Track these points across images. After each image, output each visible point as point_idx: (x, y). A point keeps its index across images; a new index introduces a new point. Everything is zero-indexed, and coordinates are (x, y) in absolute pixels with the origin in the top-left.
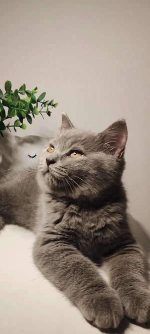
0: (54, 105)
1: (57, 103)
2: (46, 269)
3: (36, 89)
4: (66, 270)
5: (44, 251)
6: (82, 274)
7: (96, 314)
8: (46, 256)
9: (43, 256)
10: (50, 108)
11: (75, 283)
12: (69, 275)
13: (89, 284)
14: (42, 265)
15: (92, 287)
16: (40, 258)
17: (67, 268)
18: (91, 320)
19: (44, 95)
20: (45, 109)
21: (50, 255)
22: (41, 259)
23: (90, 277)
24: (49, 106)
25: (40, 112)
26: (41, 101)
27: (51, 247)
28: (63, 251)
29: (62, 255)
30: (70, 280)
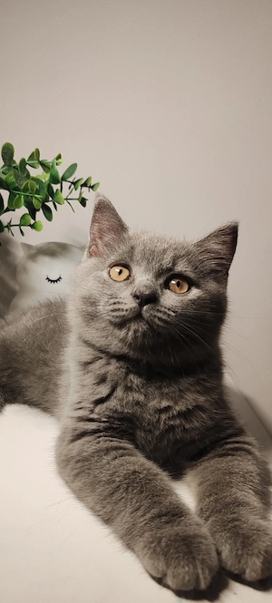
0: (92, 187)
1: (98, 184)
2: (78, 484)
3: (59, 157)
4: (113, 486)
5: (74, 453)
6: (142, 492)
7: (168, 565)
8: (78, 461)
9: (73, 461)
10: (86, 192)
11: (129, 509)
12: (118, 495)
13: (154, 511)
14: (71, 478)
15: (159, 516)
16: (68, 465)
17: (114, 481)
18: (159, 576)
19: (73, 168)
20: (76, 194)
21: (85, 459)
22: (70, 467)
23: (156, 499)
24: (84, 188)
25: (66, 199)
26: (69, 180)
27: (87, 445)
28: (107, 451)
29: (106, 459)
30: (121, 504)
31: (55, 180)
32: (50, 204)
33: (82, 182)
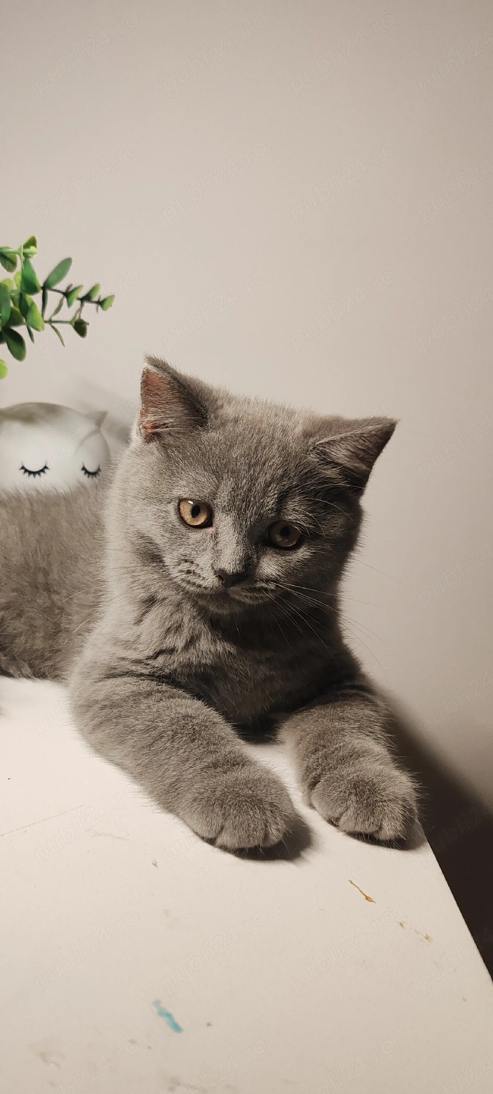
0: (101, 303)
1: (112, 297)
2: (100, 735)
3: (32, 242)
6: (193, 741)
7: (225, 817)
8: (103, 707)
9: (96, 708)
10: (89, 313)
12: (159, 745)
14: (90, 728)
15: (215, 765)
16: (88, 711)
17: (155, 728)
19: (64, 266)
20: (68, 313)
21: (113, 705)
22: (90, 714)
23: (212, 748)
24: (86, 304)
25: (50, 322)
26: (57, 287)
27: (124, 687)
28: (149, 694)
29: (144, 704)
30: (163, 756)
31: (29, 286)
32: (21, 330)
33: (82, 293)
